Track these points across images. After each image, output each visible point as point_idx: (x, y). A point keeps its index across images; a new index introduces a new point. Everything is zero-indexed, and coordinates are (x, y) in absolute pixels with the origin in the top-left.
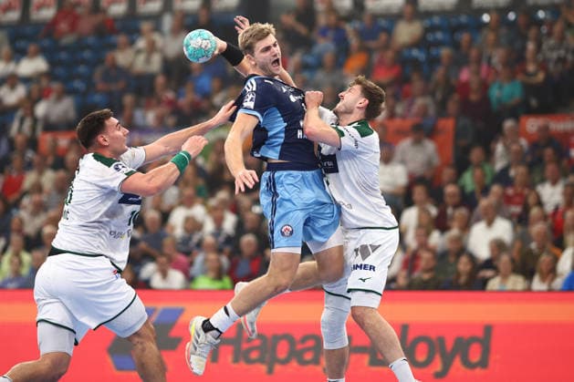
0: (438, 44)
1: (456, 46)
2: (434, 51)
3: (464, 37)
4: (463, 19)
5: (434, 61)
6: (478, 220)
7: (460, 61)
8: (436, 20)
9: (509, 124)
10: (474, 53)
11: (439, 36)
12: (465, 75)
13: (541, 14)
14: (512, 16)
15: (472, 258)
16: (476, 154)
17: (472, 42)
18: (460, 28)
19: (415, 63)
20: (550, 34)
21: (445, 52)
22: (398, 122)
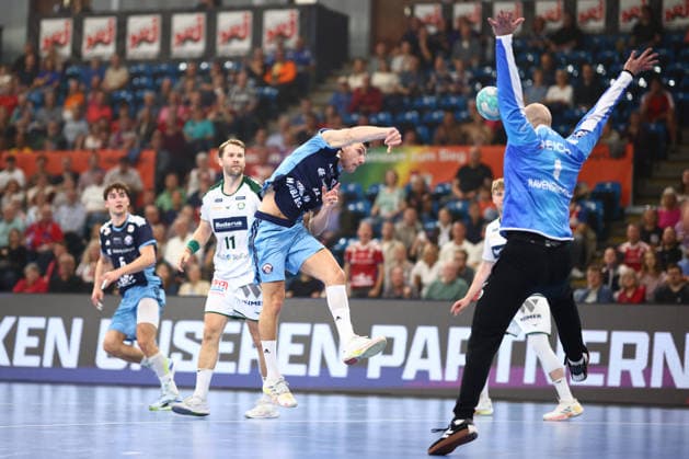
0: (142, 87)
1: (157, 89)
2: (138, 94)
3: (166, 82)
4: (164, 67)
5: (139, 102)
6: (173, 236)
7: (161, 102)
8: (141, 68)
9: (201, 156)
10: (172, 96)
11: (144, 80)
12: (165, 115)
13: (228, 65)
14: (204, 66)
15: (169, 267)
16: (171, 180)
17: (171, 87)
18: (162, 74)
19: (123, 102)
20: (235, 82)
21: (148, 95)
22: (109, 152)
